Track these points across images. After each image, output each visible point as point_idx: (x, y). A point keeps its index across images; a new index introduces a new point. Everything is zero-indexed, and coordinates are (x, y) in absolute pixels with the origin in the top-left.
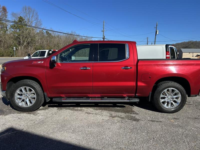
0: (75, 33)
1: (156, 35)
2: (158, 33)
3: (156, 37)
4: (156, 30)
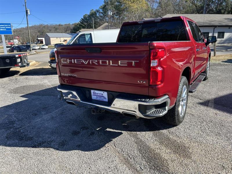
1: (27, 16)
2: (29, 13)
4: (26, 9)
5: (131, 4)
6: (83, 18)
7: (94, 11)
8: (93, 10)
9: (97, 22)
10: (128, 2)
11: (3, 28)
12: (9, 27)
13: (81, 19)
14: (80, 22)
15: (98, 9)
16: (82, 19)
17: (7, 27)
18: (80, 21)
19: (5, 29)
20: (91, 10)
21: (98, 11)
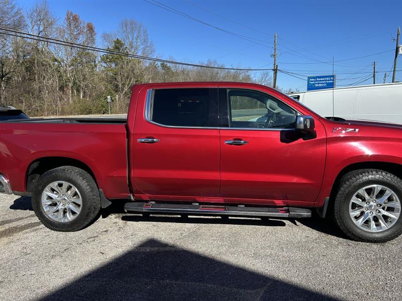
0: (215, 62)
1: (396, 57)
2: (400, 52)
4: (397, 44)
11: (322, 83)
12: (332, 80)
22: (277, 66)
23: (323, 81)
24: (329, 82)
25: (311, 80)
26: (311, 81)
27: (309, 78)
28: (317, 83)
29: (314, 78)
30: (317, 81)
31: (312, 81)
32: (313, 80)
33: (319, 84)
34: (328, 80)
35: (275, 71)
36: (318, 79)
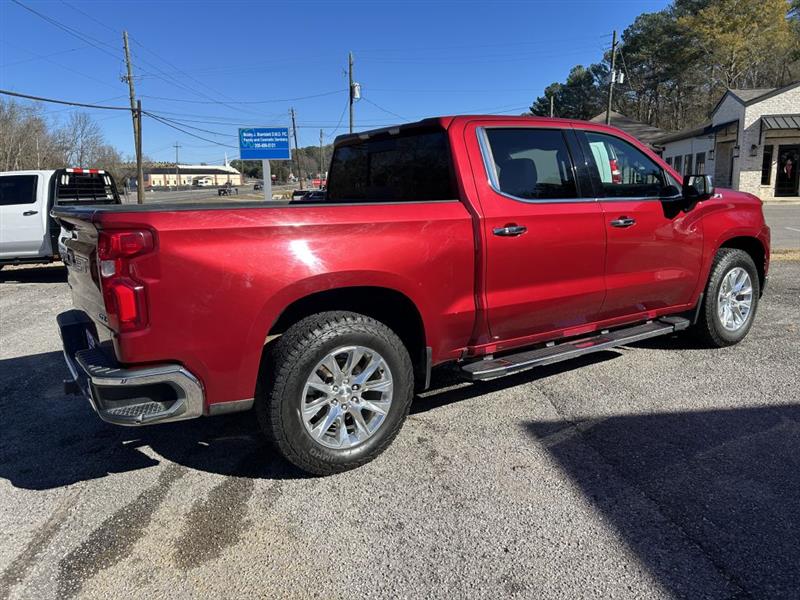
1: (351, 103)
2: (357, 95)
3: (353, 112)
4: (351, 82)
5: (718, 36)
6: (542, 95)
7: (585, 70)
8: (580, 67)
9: (591, 107)
10: (712, 28)
11: (267, 143)
12: (283, 137)
13: (536, 101)
14: (532, 109)
15: (597, 63)
16: (538, 99)
17: (277, 140)
18: (532, 105)
19: (274, 145)
20: (575, 70)
21: (597, 70)
22: (139, 102)
23: (269, 137)
24: (281, 140)
25: (245, 135)
26: (247, 138)
27: (242, 131)
28: (257, 142)
29: (250, 131)
30: (258, 137)
31: (249, 138)
32: (250, 135)
33: (261, 143)
34: (278, 137)
35: (137, 113)
36: (258, 134)
